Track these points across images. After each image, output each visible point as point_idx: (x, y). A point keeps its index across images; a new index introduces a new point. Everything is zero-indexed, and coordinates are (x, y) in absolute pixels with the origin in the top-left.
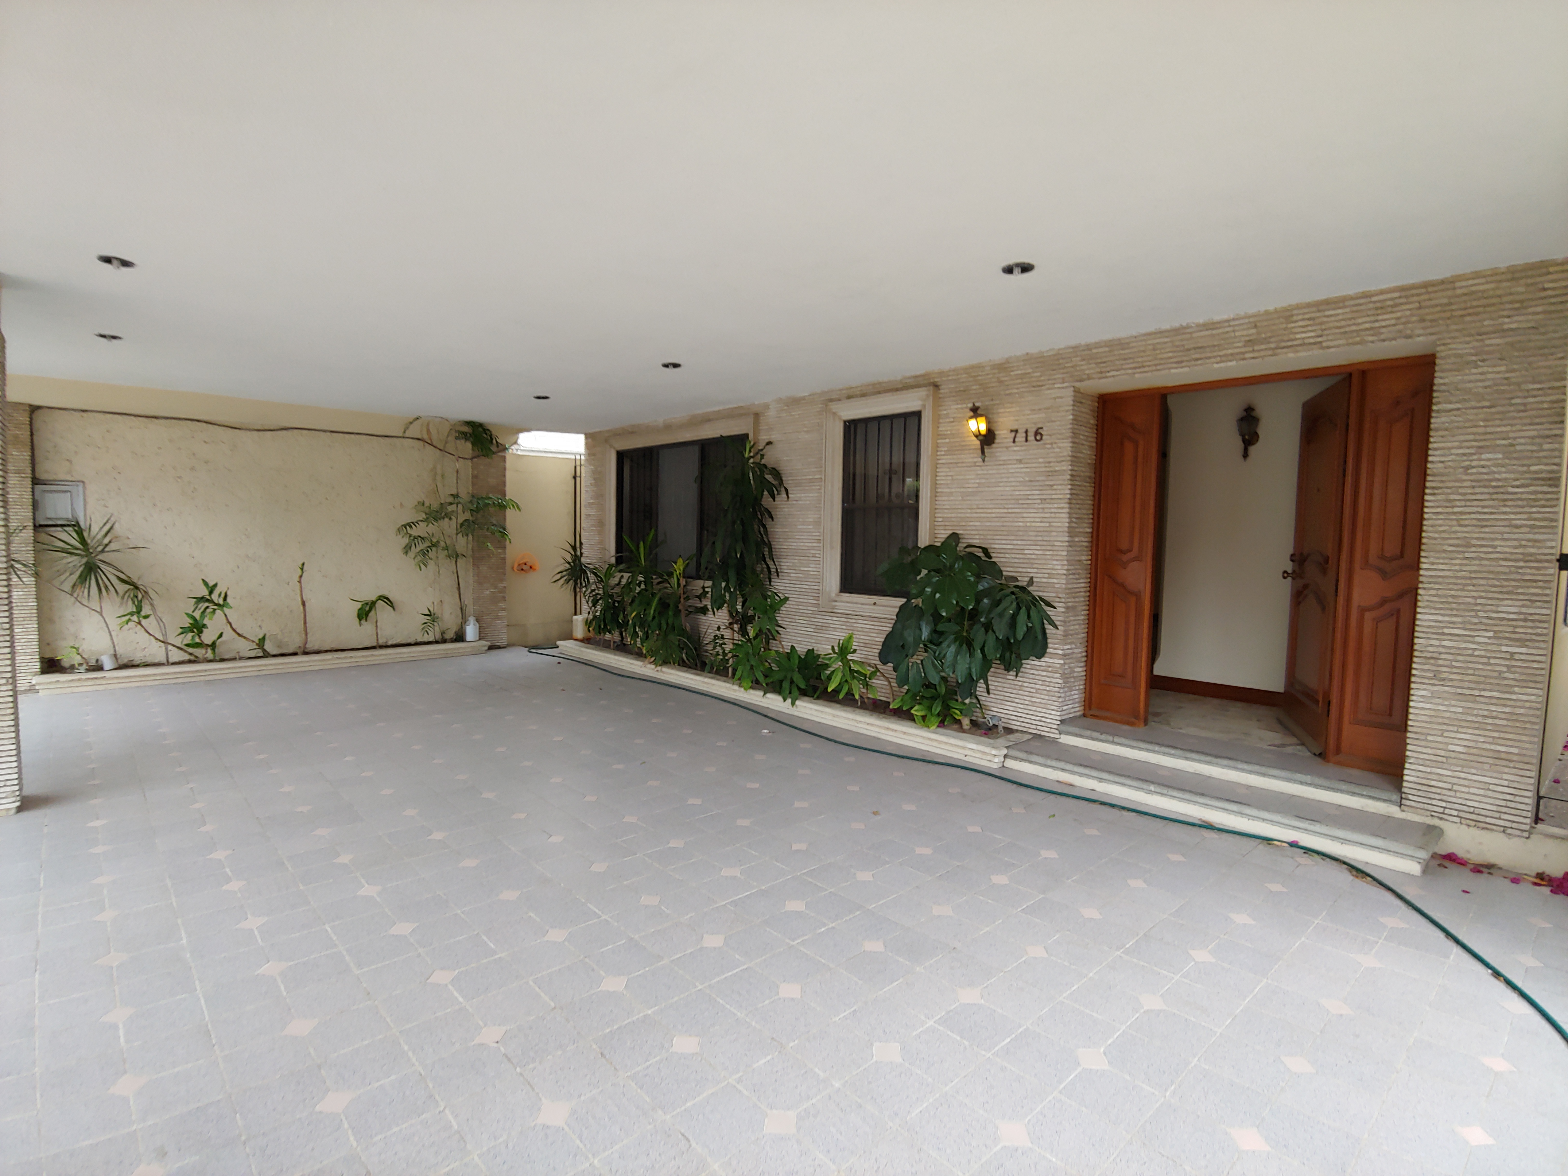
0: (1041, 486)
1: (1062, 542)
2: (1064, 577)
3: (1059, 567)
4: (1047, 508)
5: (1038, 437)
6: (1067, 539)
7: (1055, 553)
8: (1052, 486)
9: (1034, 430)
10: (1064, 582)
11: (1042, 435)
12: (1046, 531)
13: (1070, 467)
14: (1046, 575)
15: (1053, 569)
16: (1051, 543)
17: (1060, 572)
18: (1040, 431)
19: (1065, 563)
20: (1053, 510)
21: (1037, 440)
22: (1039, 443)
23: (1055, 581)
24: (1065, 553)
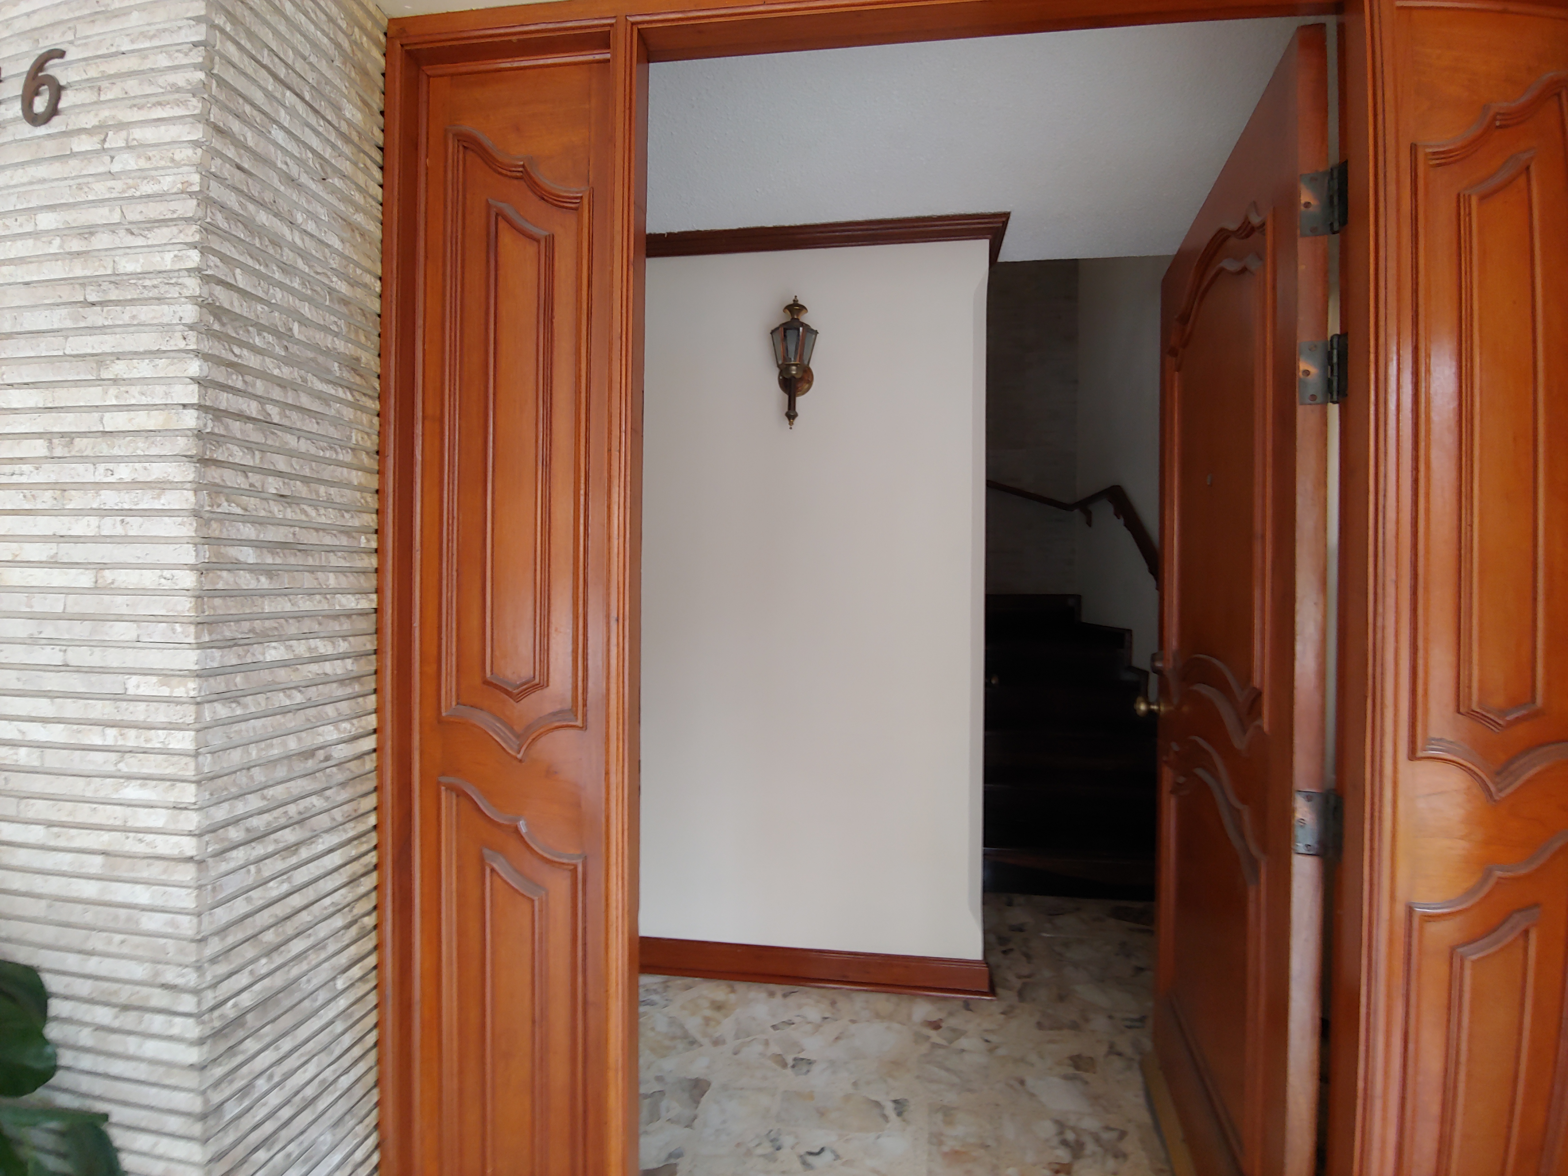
0: (50, 359)
1: (166, 675)
2: (187, 874)
3: (158, 819)
4: (82, 486)
5: (40, 105)
6: (190, 659)
7: (132, 738)
8: (100, 359)
9: (26, 65)
10: (187, 899)
11: (57, 91)
12: (82, 618)
13: (194, 258)
14: (95, 864)
15: (125, 830)
16: (111, 684)
17: (165, 845)
18: (54, 69)
19: (188, 794)
20: (110, 499)
21: (34, 119)
22: (42, 130)
23: (142, 895)
24: (184, 741)
